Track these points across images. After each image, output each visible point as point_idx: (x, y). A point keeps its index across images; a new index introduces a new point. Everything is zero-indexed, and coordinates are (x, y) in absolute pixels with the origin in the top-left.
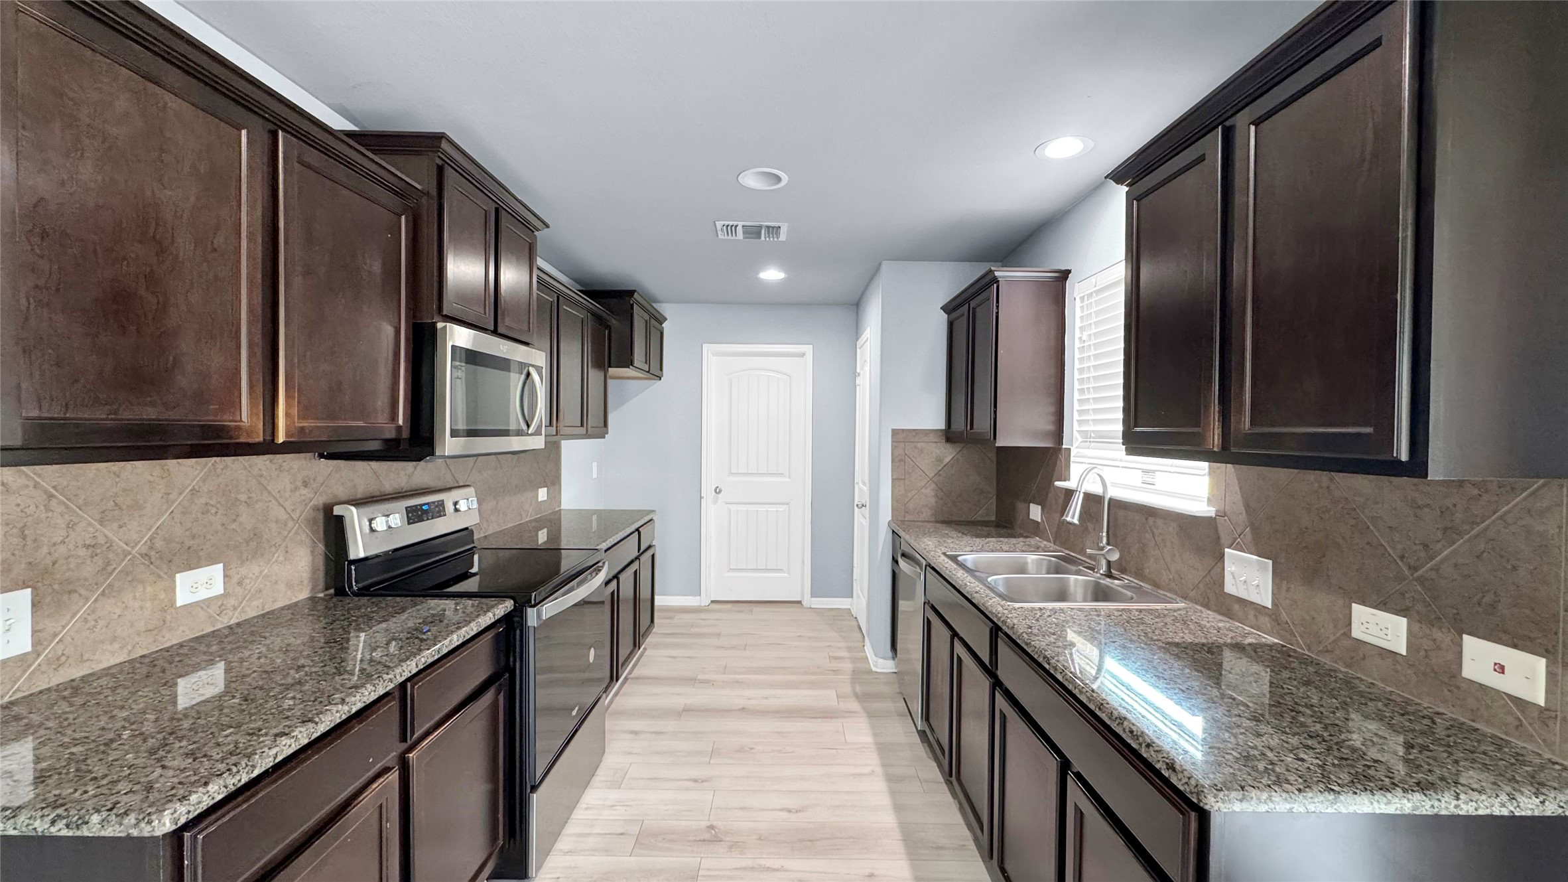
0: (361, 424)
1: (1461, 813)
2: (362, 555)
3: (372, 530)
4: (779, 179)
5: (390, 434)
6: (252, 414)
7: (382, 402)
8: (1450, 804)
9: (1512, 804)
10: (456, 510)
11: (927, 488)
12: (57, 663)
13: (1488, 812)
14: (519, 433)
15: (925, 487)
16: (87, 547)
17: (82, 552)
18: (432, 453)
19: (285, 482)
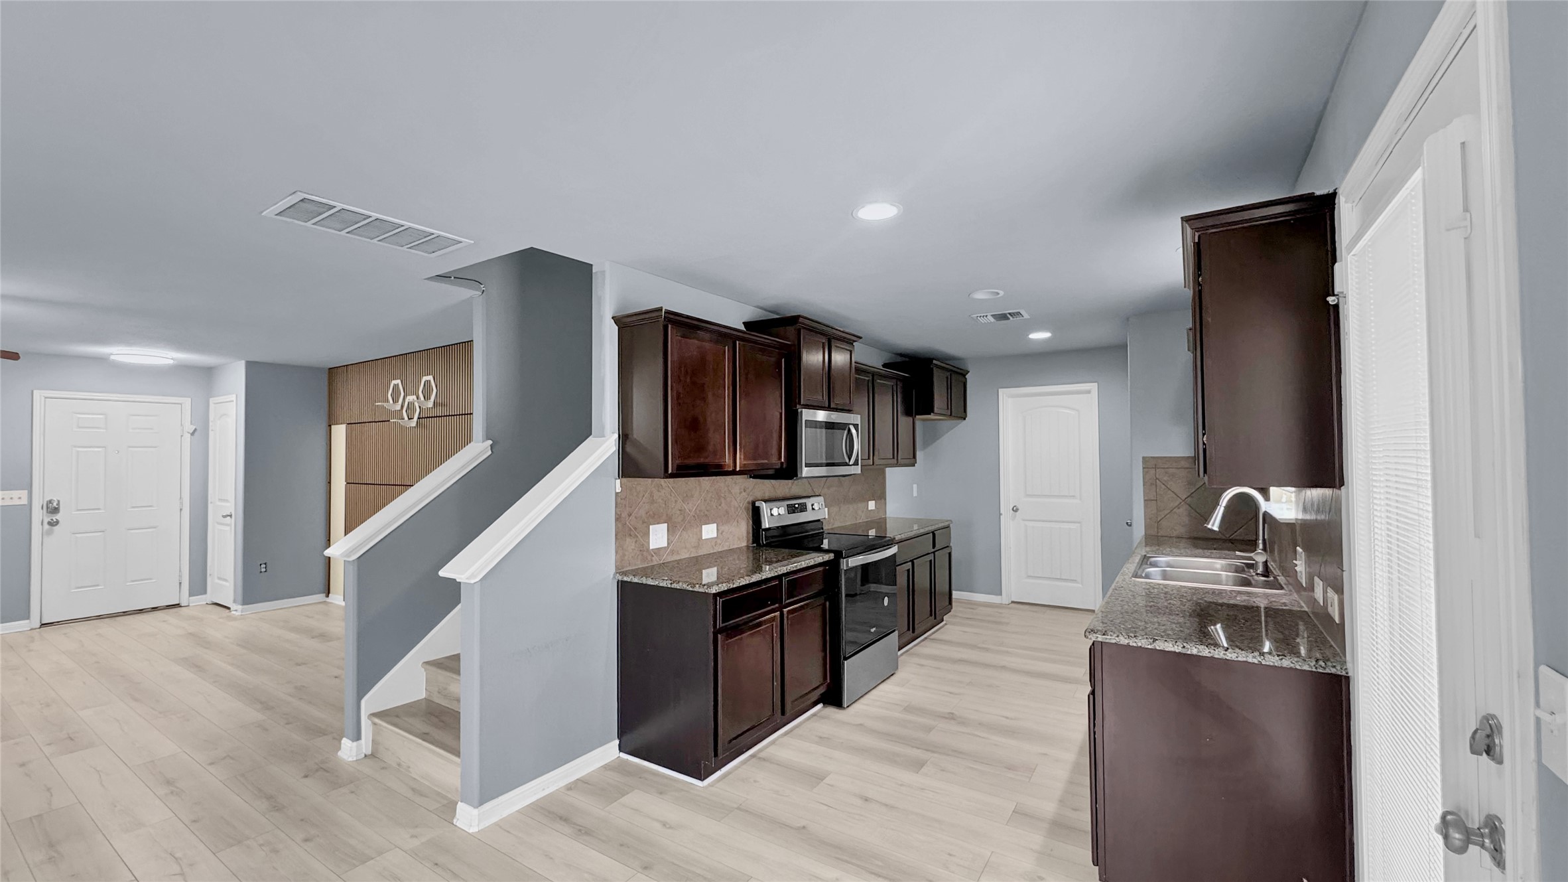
0: (766, 461)
1: (1227, 658)
2: (767, 526)
3: (772, 515)
4: (998, 294)
5: (778, 466)
6: (729, 459)
7: (774, 451)
8: (1221, 652)
9: (1260, 658)
10: (813, 509)
11: (1179, 508)
12: (672, 552)
13: (1245, 659)
14: (847, 464)
15: (1178, 507)
16: (680, 510)
17: (678, 512)
18: (797, 476)
19: (736, 490)
